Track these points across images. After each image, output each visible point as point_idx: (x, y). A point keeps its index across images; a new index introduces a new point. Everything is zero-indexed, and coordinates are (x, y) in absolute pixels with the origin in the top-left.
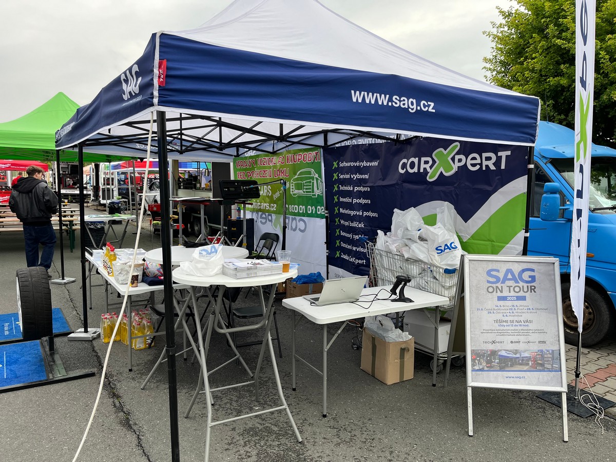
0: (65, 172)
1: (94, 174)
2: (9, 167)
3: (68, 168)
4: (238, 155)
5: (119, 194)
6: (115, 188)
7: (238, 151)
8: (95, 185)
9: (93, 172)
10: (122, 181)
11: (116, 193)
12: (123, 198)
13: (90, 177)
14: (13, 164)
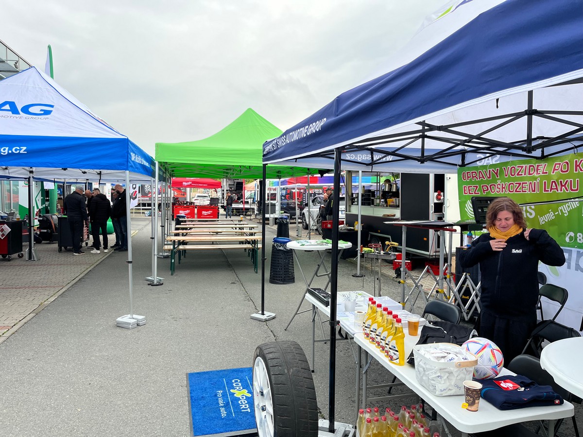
0: (232, 188)
1: (259, 190)
2: (191, 185)
3: (234, 184)
4: (463, 165)
5: (282, 209)
6: (278, 203)
7: (463, 159)
8: (259, 200)
9: (258, 188)
10: (283, 196)
11: (278, 208)
12: (285, 212)
13: (255, 193)
14: (193, 182)
